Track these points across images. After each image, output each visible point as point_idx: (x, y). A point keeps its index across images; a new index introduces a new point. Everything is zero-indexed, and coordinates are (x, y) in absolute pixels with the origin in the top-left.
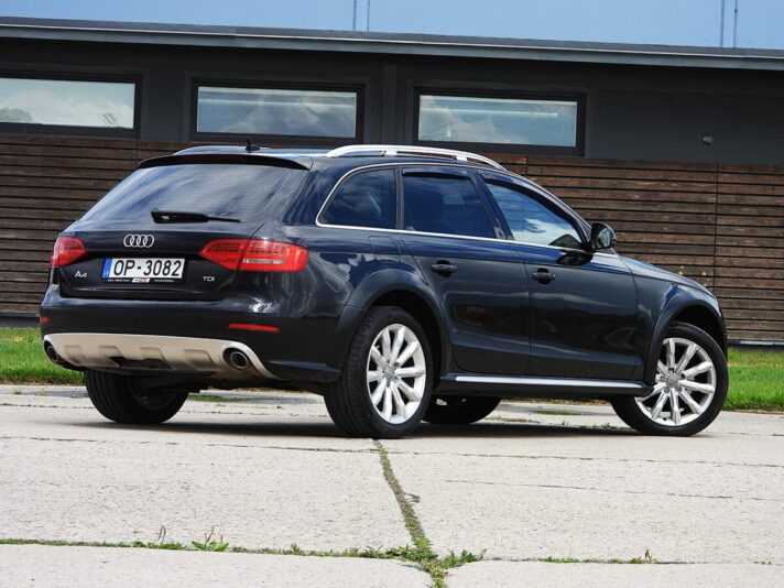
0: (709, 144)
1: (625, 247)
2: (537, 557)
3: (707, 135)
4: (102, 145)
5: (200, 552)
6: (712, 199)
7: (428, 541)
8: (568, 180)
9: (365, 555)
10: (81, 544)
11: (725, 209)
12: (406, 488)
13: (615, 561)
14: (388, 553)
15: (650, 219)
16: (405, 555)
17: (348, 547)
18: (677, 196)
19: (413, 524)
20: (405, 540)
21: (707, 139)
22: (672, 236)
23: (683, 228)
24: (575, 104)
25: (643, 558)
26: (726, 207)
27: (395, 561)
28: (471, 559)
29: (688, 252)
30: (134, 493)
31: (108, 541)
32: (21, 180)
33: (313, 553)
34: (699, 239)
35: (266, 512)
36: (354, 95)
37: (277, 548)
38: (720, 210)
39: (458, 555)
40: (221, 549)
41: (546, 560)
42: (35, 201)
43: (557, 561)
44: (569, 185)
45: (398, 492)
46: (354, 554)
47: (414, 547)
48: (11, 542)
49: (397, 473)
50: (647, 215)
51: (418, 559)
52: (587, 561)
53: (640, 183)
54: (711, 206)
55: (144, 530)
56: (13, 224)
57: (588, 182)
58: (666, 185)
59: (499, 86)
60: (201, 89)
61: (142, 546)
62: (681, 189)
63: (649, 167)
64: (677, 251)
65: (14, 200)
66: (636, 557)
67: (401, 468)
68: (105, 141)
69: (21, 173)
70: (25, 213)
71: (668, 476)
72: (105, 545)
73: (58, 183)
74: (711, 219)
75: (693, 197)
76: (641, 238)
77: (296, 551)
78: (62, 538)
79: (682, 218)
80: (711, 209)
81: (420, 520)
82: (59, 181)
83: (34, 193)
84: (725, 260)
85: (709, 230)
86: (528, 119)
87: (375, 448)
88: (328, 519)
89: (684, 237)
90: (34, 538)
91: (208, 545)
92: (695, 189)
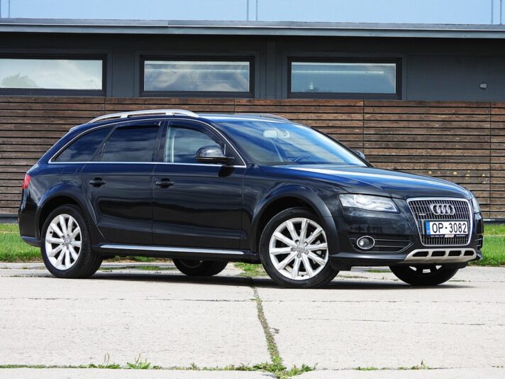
0: (484, 89)
1: (431, 159)
2: (351, 367)
3: (484, 83)
4: (82, 101)
5: (132, 370)
6: (487, 125)
7: (281, 359)
8: (391, 115)
9: (239, 369)
10: (55, 367)
11: (496, 132)
12: (271, 325)
13: (401, 368)
14: (255, 367)
15: (446, 140)
16: (265, 368)
17: (228, 364)
18: (464, 124)
19: (272, 347)
20: (266, 359)
21: (483, 86)
22: (461, 151)
23: (468, 145)
24: (394, 65)
25: (420, 365)
26: (497, 131)
27: (259, 372)
28: (307, 369)
29: (473, 161)
30: (93, 332)
31: (73, 365)
32: (29, 126)
33: (205, 369)
34: (479, 152)
35: (178, 342)
36: (247, 63)
37: (182, 366)
38: (493, 133)
39: (299, 367)
40: (146, 368)
41: (356, 369)
42: (38, 140)
43: (364, 369)
44: (392, 119)
45: (265, 326)
46: (232, 368)
47: (272, 363)
48: (9, 367)
49: (267, 315)
50: (444, 137)
51: (273, 370)
52: (384, 369)
53: (439, 116)
54: (486, 130)
55: (96, 356)
56: (24, 155)
57: (405, 117)
58: (457, 117)
59: (344, 55)
60: (146, 62)
61: (95, 367)
62: (467, 119)
63: (445, 105)
64: (465, 161)
65: (24, 140)
66: (415, 365)
67: (270, 311)
68: (84, 99)
69: (29, 121)
70: (32, 148)
71: (445, 311)
72: (70, 367)
73: (54, 127)
74: (487, 139)
75: (474, 125)
76: (441, 153)
77: (194, 367)
78: (43, 363)
79: (468, 139)
80: (487, 132)
81: (277, 345)
82: (54, 126)
83: (38, 134)
84: (497, 165)
85: (486, 146)
86: (363, 76)
87: (255, 298)
88: (218, 346)
89: (470, 151)
90: (24, 364)
91: (137, 365)
92: (476, 119)
